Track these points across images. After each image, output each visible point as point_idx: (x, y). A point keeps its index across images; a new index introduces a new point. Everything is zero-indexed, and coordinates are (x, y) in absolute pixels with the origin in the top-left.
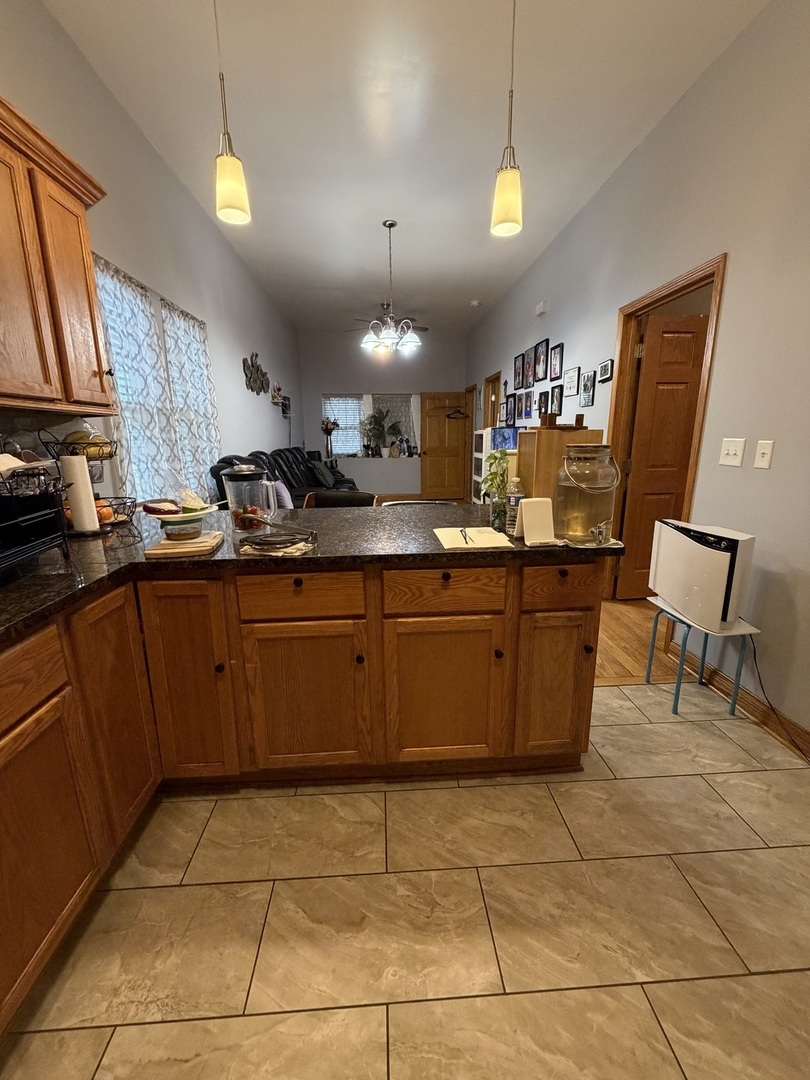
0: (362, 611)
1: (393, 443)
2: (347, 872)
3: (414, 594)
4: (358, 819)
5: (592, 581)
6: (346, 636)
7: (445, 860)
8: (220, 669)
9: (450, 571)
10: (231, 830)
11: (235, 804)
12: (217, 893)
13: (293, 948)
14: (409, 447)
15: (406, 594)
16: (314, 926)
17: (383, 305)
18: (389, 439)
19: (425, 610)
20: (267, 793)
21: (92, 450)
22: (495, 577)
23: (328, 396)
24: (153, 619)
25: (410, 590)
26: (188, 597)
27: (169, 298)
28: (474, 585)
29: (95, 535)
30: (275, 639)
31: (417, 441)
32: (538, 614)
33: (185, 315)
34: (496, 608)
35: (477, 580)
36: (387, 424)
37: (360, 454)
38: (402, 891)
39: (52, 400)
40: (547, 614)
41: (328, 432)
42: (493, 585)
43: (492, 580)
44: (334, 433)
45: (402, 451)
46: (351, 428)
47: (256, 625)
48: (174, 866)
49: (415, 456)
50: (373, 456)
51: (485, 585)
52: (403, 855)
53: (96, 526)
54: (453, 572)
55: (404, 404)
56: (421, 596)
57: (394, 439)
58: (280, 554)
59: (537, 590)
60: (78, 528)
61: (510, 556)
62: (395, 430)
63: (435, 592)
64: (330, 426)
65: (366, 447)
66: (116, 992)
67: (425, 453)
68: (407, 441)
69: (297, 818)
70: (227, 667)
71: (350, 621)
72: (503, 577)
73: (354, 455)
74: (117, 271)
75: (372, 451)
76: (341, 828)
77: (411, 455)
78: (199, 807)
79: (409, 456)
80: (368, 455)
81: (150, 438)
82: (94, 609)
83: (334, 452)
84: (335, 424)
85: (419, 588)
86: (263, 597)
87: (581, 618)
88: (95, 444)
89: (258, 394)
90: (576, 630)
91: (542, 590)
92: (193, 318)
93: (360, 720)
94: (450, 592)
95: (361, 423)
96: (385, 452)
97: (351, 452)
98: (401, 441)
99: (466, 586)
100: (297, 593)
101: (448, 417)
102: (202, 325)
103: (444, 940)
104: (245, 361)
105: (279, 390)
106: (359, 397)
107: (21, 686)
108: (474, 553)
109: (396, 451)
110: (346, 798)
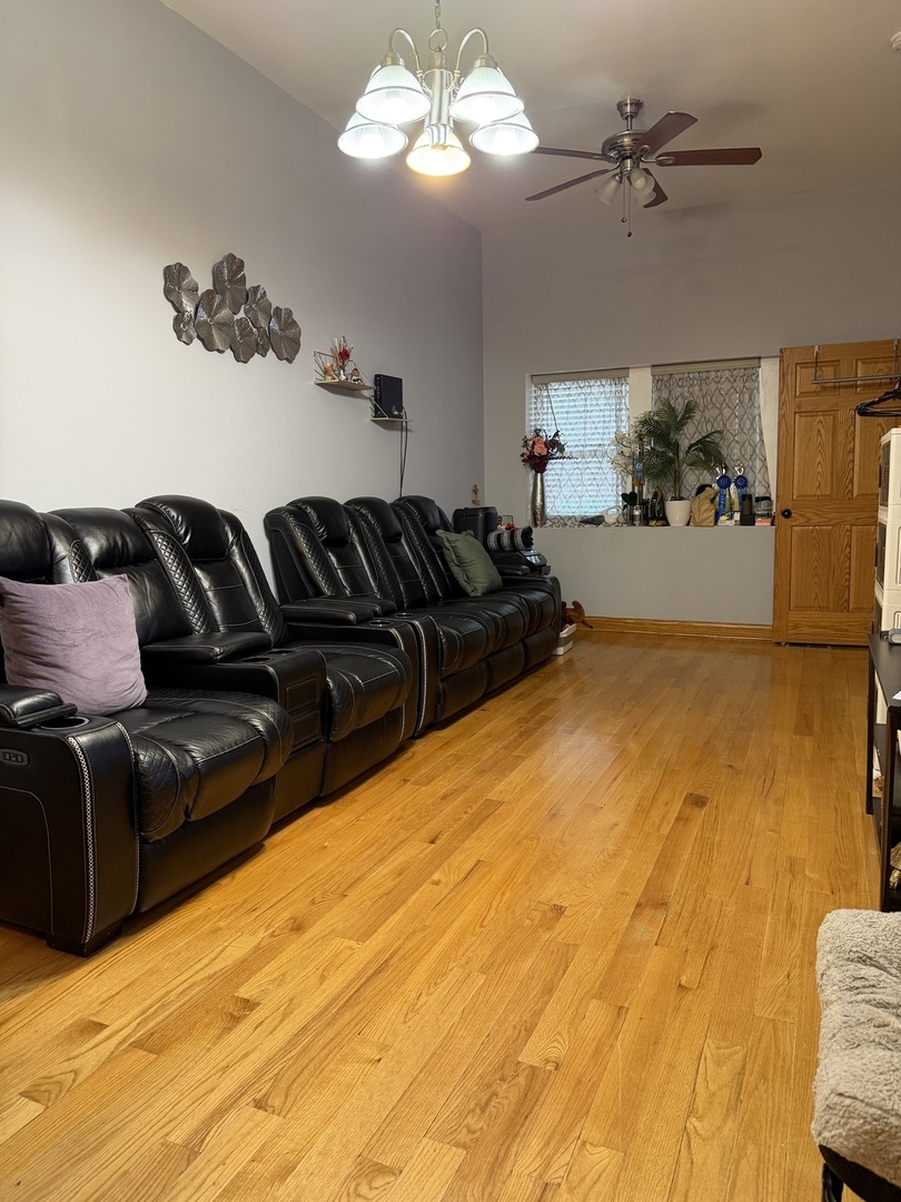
1: (701, 489)
14: (745, 498)
17: (621, 106)
18: (692, 478)
23: (543, 380)
31: (767, 479)
36: (688, 436)
37: (611, 518)
41: (538, 463)
44: (553, 466)
45: (723, 509)
46: (593, 454)
49: (759, 522)
50: (646, 520)
55: (739, 385)
57: (706, 477)
62: (709, 452)
64: (540, 450)
65: (630, 499)
67: (787, 514)
68: (742, 482)
73: (597, 521)
75: (644, 509)
77: (748, 519)
79: (742, 523)
80: (631, 520)
83: (549, 511)
84: (554, 444)
89: (241, 358)
95: (619, 440)
96: (676, 510)
97: (592, 513)
98: (724, 483)
101: (863, 412)
105: (347, 355)
106: (617, 374)
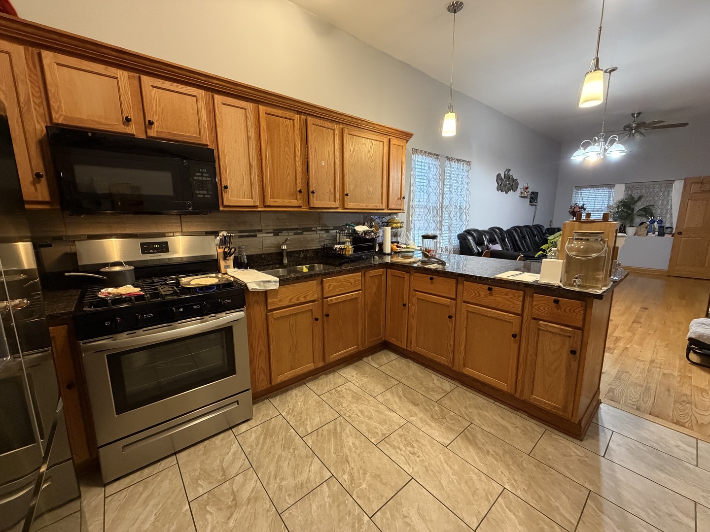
0: (454, 297)
2: (423, 394)
3: (476, 294)
4: (440, 386)
5: (579, 312)
6: (447, 306)
7: (462, 414)
8: (404, 305)
9: (493, 287)
10: (398, 366)
11: (403, 361)
12: (384, 375)
13: (394, 396)
14: (661, 227)
15: (472, 294)
16: (403, 397)
17: (633, 115)
19: (480, 303)
20: (415, 364)
21: (394, 225)
22: (516, 295)
23: (580, 188)
24: (390, 282)
25: (474, 292)
26: (400, 277)
27: (450, 156)
28: (505, 297)
29: (388, 254)
30: (423, 300)
31: (673, 220)
32: (541, 322)
33: (458, 160)
34: (517, 312)
35: (507, 294)
36: (639, 206)
38: (436, 408)
39: (383, 209)
40: (547, 323)
42: (515, 300)
43: (515, 296)
45: (650, 230)
46: (598, 211)
47: (417, 292)
48: (378, 364)
49: (668, 237)
51: (511, 298)
52: (446, 402)
53: (389, 252)
54: (495, 288)
56: (479, 296)
58: (427, 267)
59: (541, 308)
60: (384, 252)
61: (523, 286)
62: (647, 212)
63: (486, 296)
64: (577, 210)
66: (353, 376)
67: (680, 233)
68: (660, 222)
69: (419, 374)
70: (407, 305)
71: (449, 300)
72: (521, 296)
74: (425, 152)
76: (431, 384)
78: (393, 356)
79: (659, 235)
81: (426, 220)
82: (373, 272)
84: (582, 207)
85: (478, 292)
86: (421, 282)
87: (570, 332)
88: (395, 223)
89: (507, 193)
90: (568, 339)
91: (544, 309)
92: (463, 161)
93: (449, 345)
94: (493, 298)
95: (609, 207)
96: (630, 230)
98: (653, 222)
99: (500, 296)
100: (432, 283)
102: (468, 163)
103: (439, 426)
104: (499, 175)
105: (527, 188)
106: (610, 186)
107: (350, 284)
108: (504, 280)
109: (643, 229)
110: (441, 380)
